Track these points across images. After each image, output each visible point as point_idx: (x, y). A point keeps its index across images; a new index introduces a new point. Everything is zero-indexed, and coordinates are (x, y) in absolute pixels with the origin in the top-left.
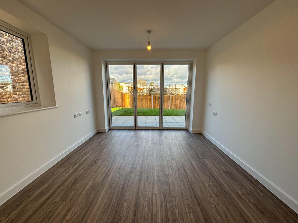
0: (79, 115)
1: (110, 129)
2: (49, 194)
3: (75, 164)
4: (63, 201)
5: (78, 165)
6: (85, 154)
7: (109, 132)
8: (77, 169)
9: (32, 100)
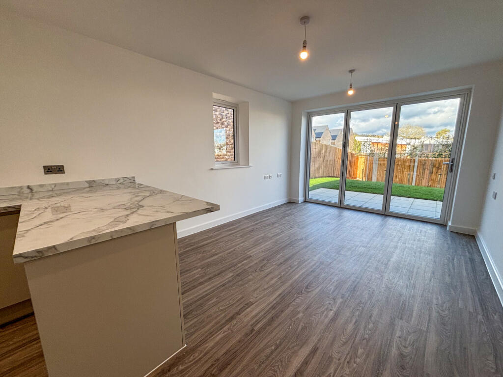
0: (269, 177)
1: (305, 201)
2: (235, 231)
3: (257, 221)
4: (241, 237)
5: (259, 221)
6: (267, 216)
7: (302, 204)
8: (257, 224)
9: (234, 160)
